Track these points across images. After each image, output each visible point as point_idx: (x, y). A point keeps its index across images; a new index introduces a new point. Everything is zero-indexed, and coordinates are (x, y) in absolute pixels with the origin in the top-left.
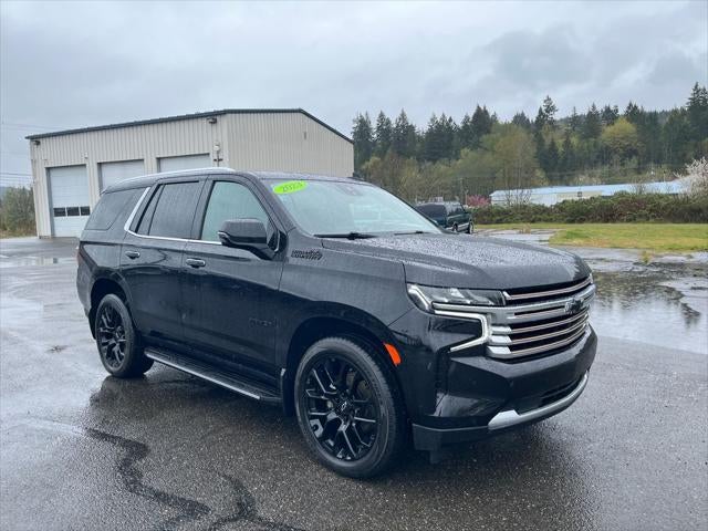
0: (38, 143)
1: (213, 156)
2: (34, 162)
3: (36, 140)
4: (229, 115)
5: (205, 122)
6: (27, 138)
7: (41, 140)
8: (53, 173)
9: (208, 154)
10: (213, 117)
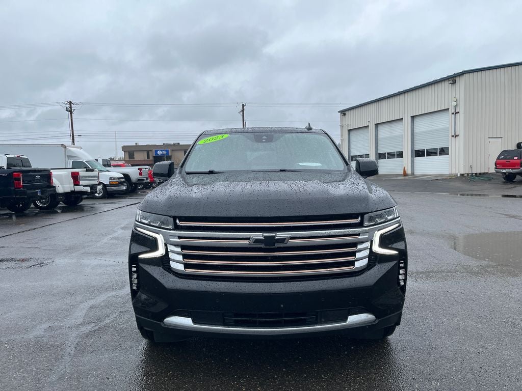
0: (344, 114)
1: (452, 110)
2: (342, 127)
3: (343, 113)
4: (466, 76)
5: (447, 83)
6: (339, 112)
7: (346, 113)
8: (352, 133)
9: (448, 109)
10: (452, 79)
